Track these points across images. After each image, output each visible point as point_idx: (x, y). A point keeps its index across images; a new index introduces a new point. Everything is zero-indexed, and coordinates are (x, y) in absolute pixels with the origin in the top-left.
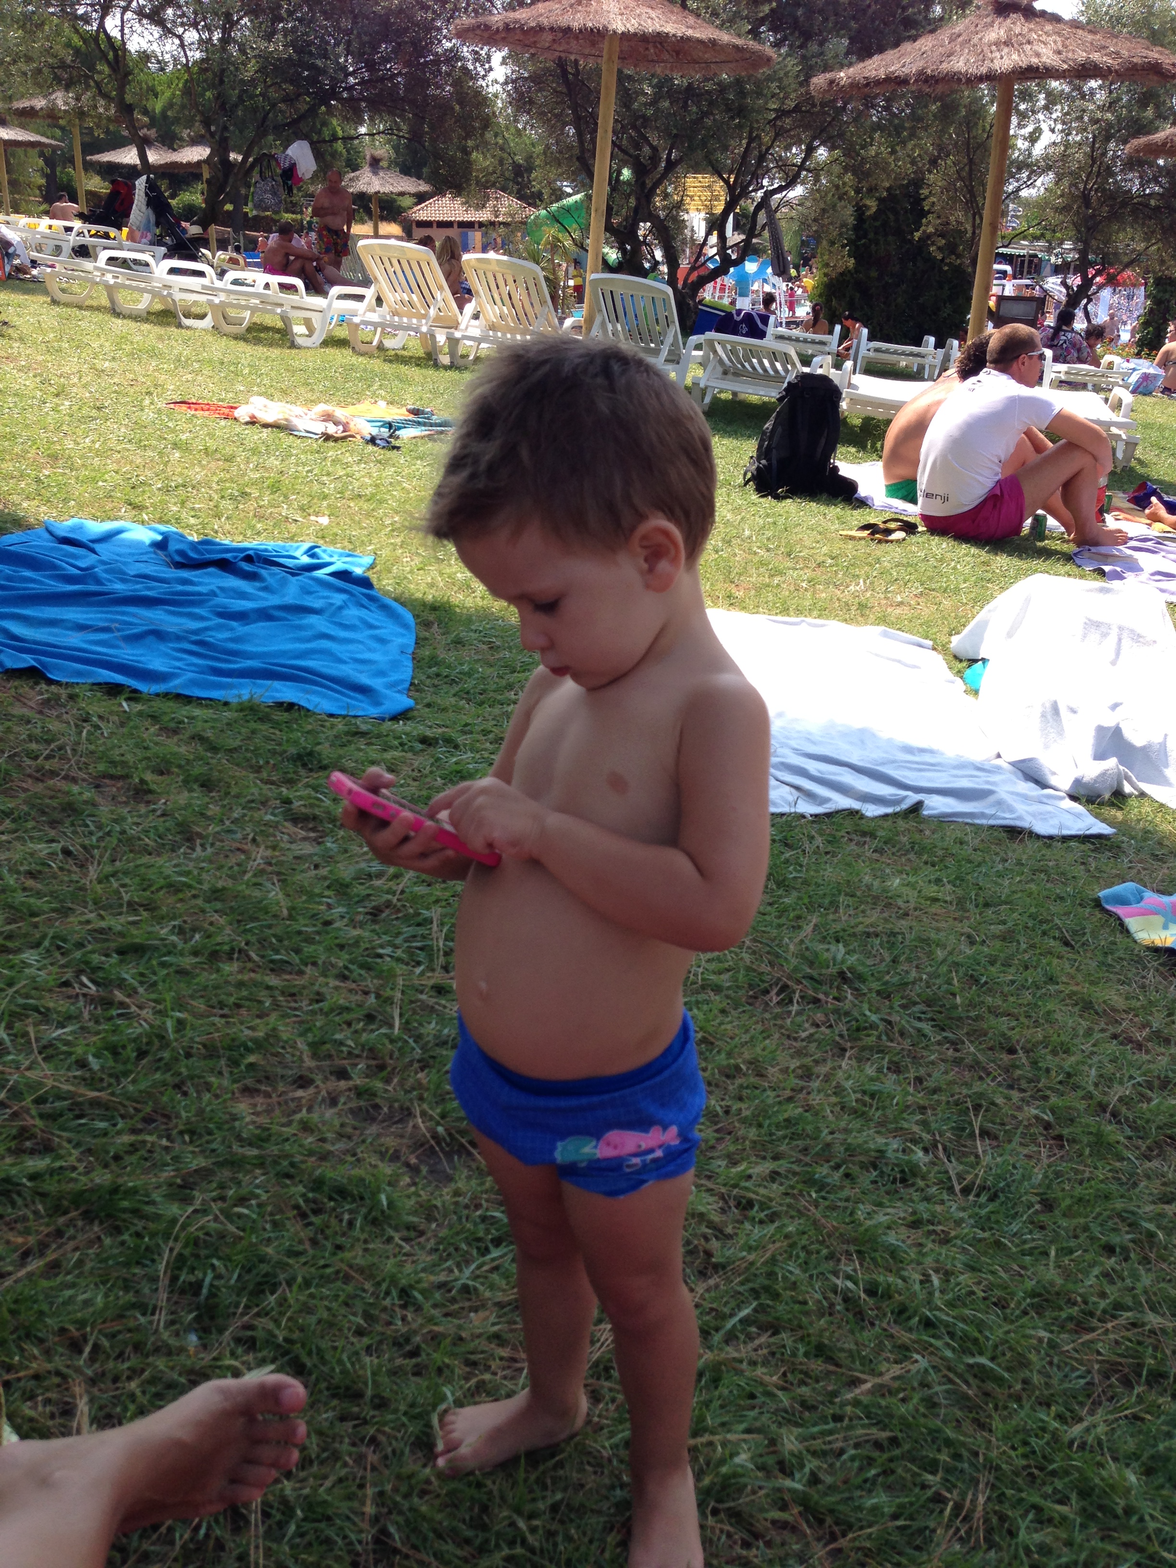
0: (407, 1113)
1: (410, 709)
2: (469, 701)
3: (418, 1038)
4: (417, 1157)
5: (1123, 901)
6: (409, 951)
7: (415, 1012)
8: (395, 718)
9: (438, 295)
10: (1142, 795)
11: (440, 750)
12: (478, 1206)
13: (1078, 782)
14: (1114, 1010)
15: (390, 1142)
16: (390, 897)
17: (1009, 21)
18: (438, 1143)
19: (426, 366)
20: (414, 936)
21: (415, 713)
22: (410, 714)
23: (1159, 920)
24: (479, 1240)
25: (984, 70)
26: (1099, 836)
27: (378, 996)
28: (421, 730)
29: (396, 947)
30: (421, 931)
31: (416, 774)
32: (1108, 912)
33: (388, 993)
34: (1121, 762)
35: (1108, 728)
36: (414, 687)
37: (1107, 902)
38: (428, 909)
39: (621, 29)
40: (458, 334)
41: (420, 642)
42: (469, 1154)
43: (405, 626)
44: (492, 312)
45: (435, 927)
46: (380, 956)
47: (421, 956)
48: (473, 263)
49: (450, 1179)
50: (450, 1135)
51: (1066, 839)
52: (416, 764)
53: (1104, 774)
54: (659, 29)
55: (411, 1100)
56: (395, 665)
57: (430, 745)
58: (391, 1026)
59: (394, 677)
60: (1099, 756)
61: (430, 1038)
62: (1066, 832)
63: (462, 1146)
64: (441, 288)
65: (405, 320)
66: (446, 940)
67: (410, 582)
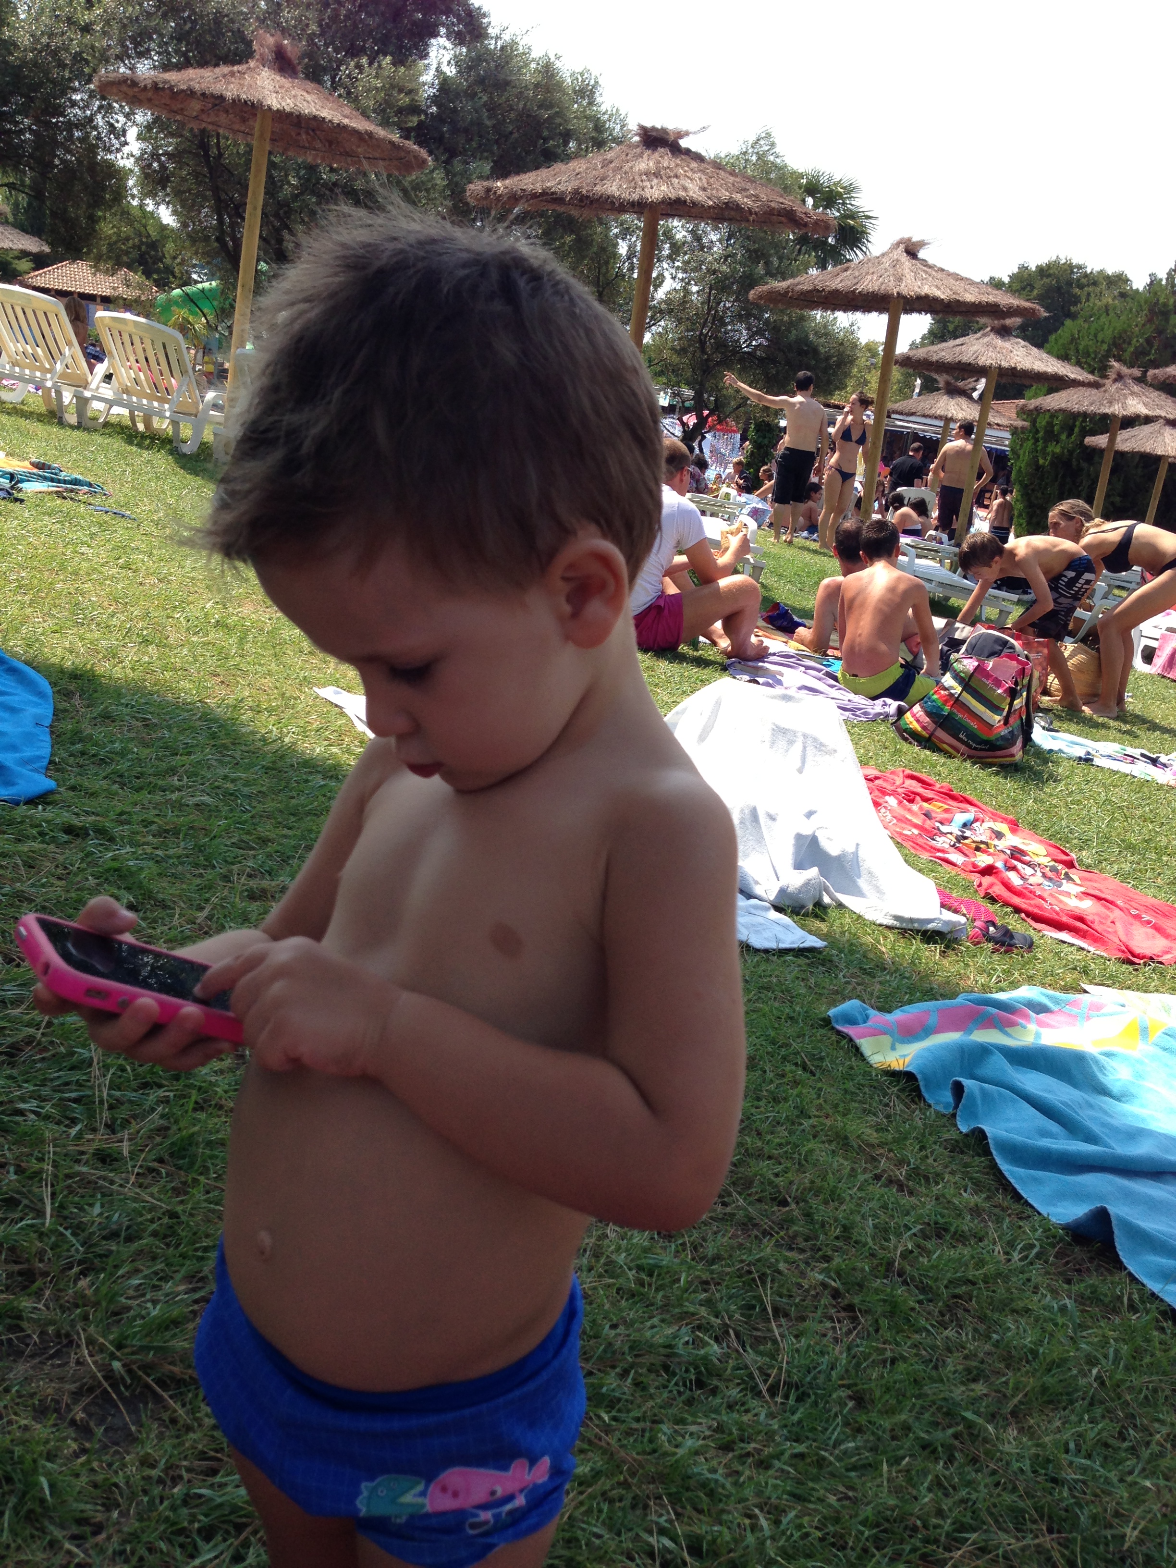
0: (67, 1342)
1: (51, 792)
2: (123, 785)
3: (78, 1229)
4: (84, 1410)
5: (851, 1021)
6: (62, 1104)
7: (71, 1191)
8: (32, 802)
9: (66, 351)
10: (840, 906)
11: (91, 844)
12: (176, 1480)
13: (782, 892)
14: (871, 1146)
15: (47, 1388)
16: (31, 1031)
17: (656, 155)
18: (114, 1386)
19: (50, 423)
20: (67, 1084)
21: (57, 797)
22: (51, 798)
23: (886, 1039)
24: (182, 1532)
25: (635, 197)
26: (812, 950)
27: (19, 1170)
28: (66, 817)
29: (42, 1099)
30: (76, 1076)
31: (60, 871)
32: (839, 1033)
33: (35, 1165)
34: (822, 873)
35: (806, 837)
36: (53, 767)
37: (837, 1022)
38: (84, 1046)
39: (276, 106)
40: (87, 394)
41: (58, 714)
42: (158, 1399)
43: (41, 694)
44: (125, 375)
45: (95, 1070)
46: (21, 1113)
47: (78, 1111)
48: (107, 321)
49: (132, 1439)
50: (130, 1371)
51: (783, 952)
52: (61, 858)
53: (807, 884)
54: (315, 112)
55: (73, 1323)
56: (29, 738)
57: (77, 835)
58: (41, 1214)
59: (28, 753)
60: (799, 865)
61: (94, 1228)
62: (782, 946)
63: (147, 1386)
64: (69, 344)
65: (27, 372)
66: (110, 1088)
67: (43, 644)
